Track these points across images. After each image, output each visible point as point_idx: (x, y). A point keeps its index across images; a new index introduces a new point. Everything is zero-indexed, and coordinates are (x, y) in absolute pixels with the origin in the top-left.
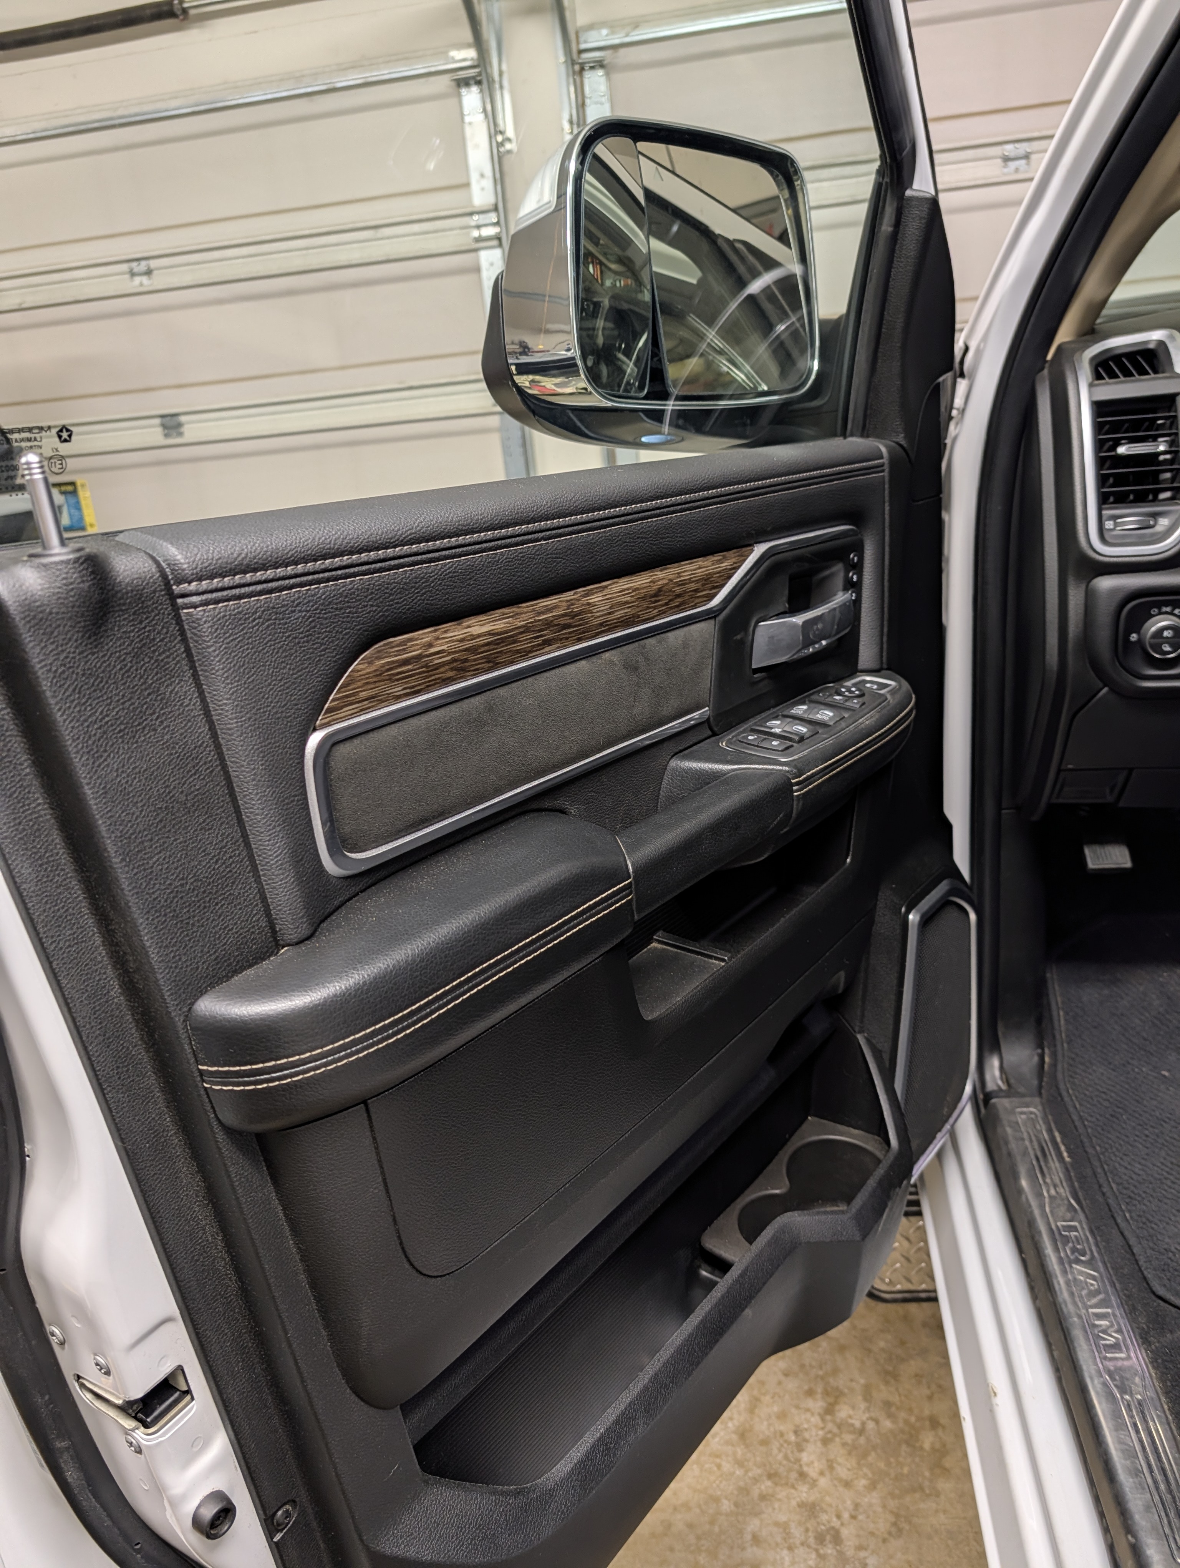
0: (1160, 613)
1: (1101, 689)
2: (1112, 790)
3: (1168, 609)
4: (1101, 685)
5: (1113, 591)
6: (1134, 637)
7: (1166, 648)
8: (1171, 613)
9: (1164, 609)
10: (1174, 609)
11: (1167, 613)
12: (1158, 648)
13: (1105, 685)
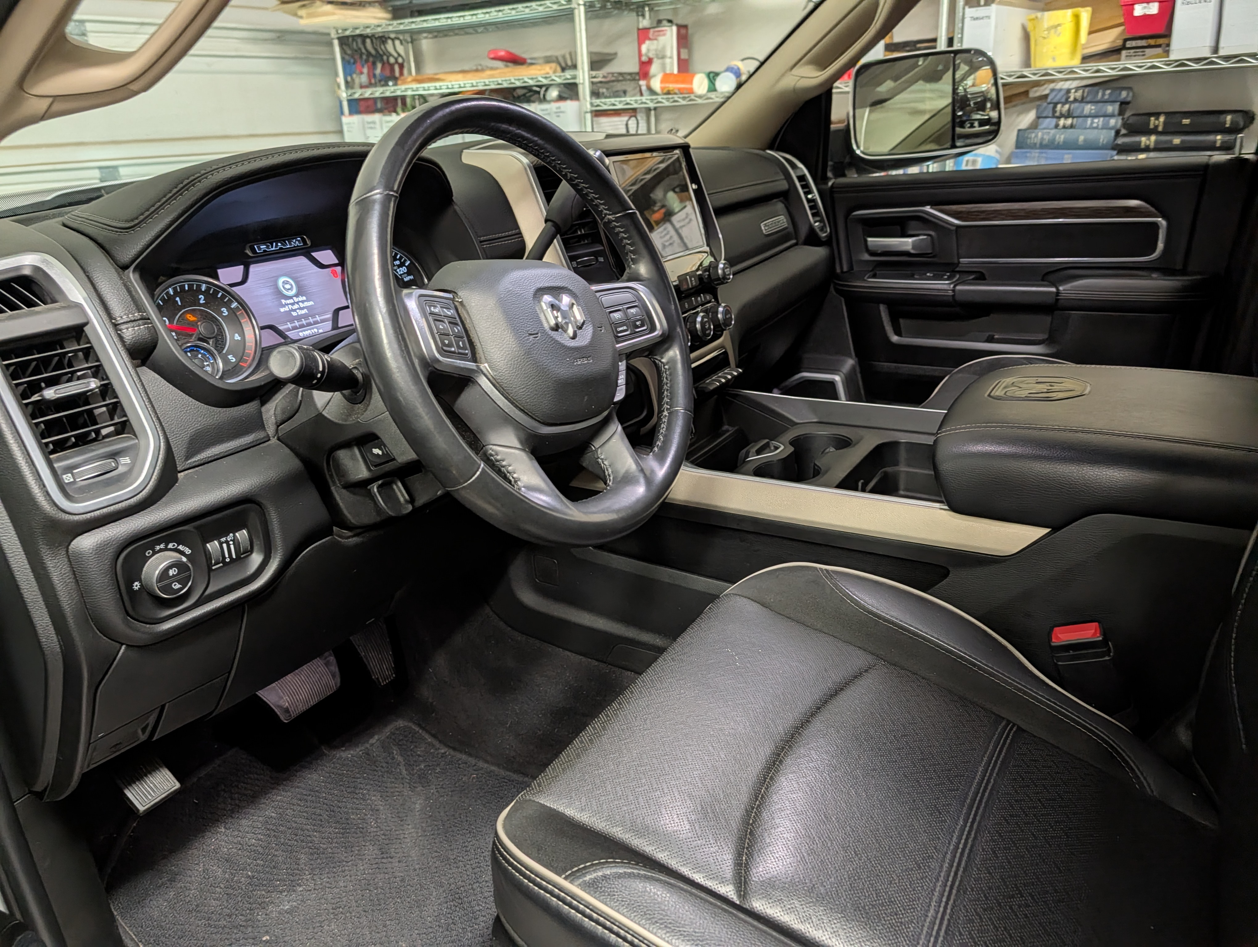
0: (155, 553)
1: (120, 648)
2: (144, 730)
3: (162, 546)
4: (118, 645)
5: (100, 549)
6: (136, 586)
7: (177, 586)
8: (166, 549)
9: (158, 548)
10: (167, 545)
11: (161, 550)
12: (167, 589)
13: (122, 644)
